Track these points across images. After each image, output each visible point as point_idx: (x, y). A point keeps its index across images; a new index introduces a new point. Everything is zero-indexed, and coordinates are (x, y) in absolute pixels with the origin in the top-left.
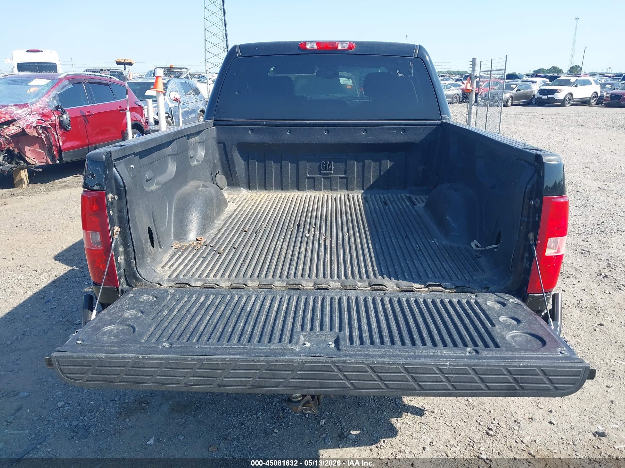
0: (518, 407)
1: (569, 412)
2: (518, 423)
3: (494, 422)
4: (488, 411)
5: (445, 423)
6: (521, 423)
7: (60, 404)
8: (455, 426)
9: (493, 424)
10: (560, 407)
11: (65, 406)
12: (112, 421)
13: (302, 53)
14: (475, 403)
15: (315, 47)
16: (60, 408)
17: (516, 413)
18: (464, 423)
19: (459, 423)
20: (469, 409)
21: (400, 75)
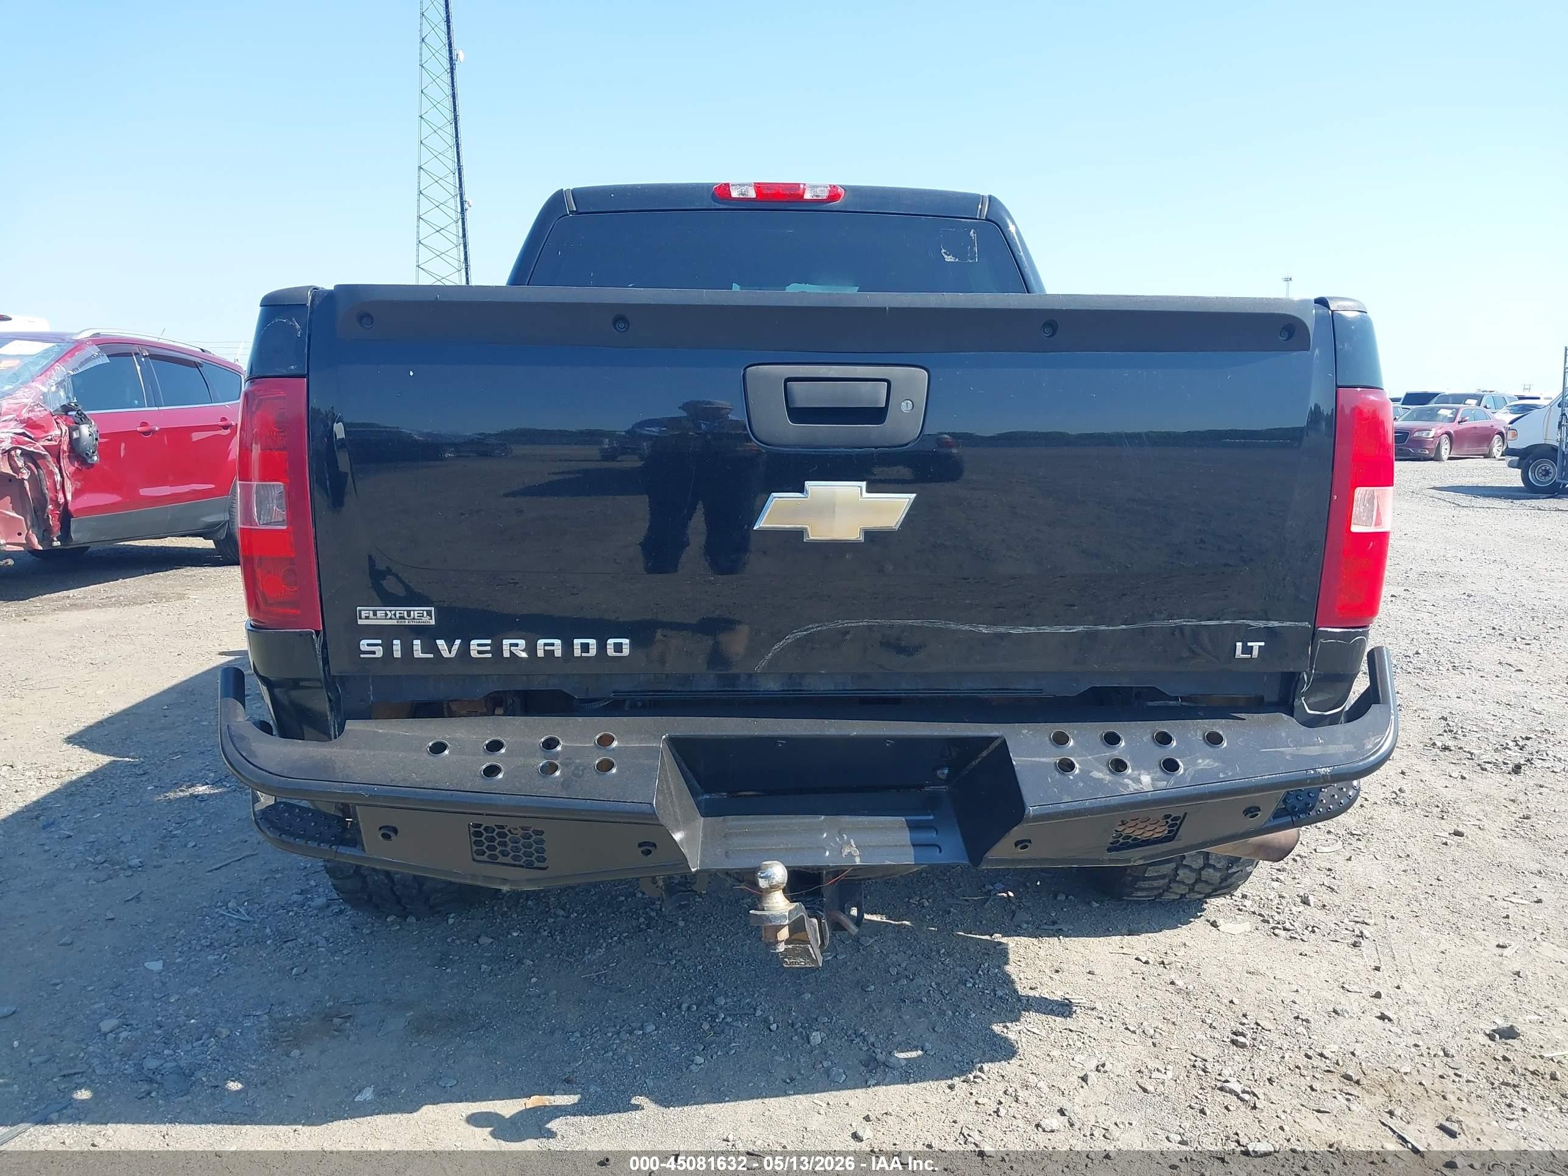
0: (1297, 991)
1: (1421, 998)
2: (1303, 1020)
3: (1245, 1021)
4: (1226, 1001)
5: (1127, 1029)
6: (1312, 1021)
7: (106, 1025)
8: (1152, 1032)
9: (1243, 1024)
10: (1398, 987)
11: (121, 1029)
12: (254, 1058)
13: (722, 207)
14: (1190, 987)
15: (752, 194)
16: (105, 1034)
17: (1295, 1003)
18: (1173, 1027)
19: (1160, 1026)
20: (1178, 999)
21: (949, 259)
